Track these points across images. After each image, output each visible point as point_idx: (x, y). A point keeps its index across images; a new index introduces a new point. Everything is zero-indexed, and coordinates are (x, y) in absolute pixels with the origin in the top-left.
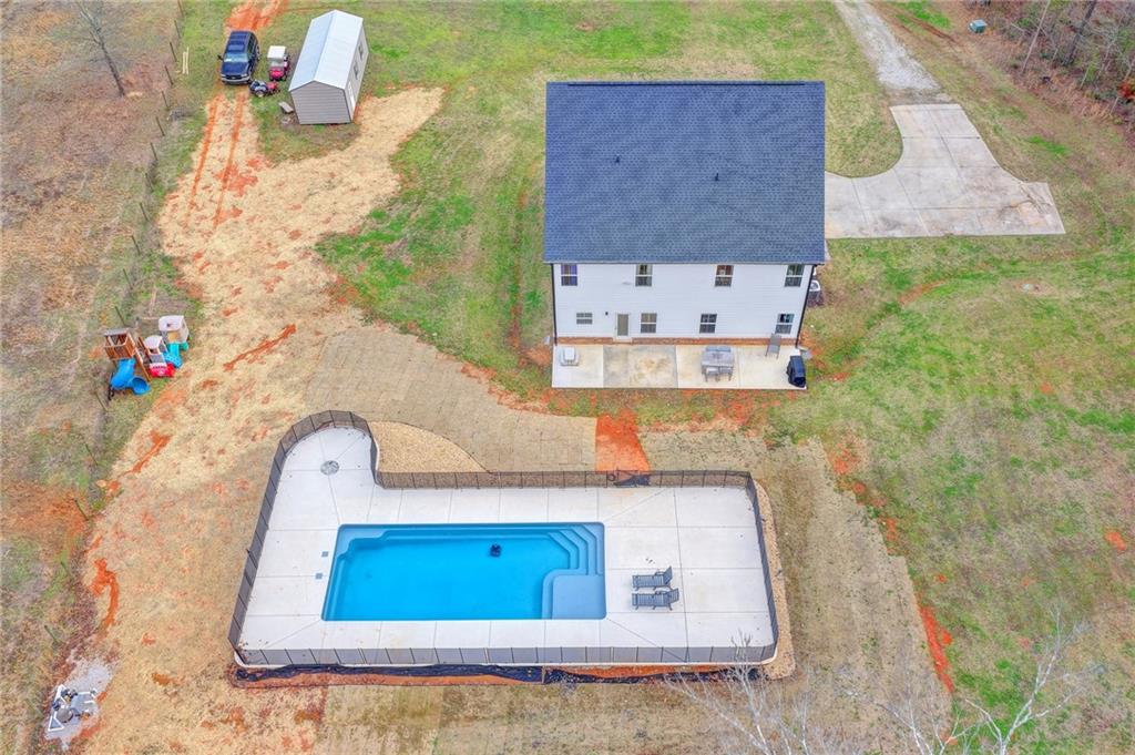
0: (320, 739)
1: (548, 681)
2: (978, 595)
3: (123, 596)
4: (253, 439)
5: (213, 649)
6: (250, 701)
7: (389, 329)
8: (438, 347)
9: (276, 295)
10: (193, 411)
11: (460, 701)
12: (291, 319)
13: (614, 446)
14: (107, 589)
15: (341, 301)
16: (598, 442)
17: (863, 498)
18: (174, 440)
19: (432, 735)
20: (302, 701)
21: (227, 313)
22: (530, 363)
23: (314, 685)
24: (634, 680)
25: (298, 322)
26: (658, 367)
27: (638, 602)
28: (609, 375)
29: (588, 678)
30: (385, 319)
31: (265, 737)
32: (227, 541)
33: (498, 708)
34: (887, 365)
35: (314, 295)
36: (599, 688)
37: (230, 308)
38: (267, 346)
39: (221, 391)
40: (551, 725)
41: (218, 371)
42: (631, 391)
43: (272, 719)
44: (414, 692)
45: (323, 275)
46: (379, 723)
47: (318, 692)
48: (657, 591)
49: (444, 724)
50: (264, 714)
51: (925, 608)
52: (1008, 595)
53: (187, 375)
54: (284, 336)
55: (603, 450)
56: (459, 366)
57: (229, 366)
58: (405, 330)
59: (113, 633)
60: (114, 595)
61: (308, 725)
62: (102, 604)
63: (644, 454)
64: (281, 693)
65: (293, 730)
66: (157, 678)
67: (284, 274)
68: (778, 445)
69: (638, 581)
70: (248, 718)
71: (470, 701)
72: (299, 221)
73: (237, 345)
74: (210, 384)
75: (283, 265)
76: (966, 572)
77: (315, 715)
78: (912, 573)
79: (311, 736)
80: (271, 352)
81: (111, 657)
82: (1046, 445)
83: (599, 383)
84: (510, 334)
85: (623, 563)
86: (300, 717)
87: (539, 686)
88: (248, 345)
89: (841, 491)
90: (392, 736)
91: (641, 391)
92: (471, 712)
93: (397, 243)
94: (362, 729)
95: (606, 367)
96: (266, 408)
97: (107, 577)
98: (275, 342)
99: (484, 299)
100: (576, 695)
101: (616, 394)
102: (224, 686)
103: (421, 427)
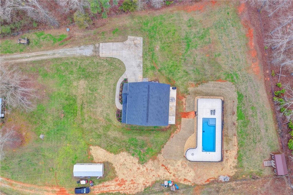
0: (230, 150)
1: (223, 125)
2: (215, 74)
3: (211, 177)
4: (186, 166)
5: (219, 164)
6: (225, 158)
7: (163, 150)
8: (166, 142)
9: (154, 169)
10: (179, 176)
11: (226, 135)
12: (160, 166)
13: (189, 116)
14: (210, 180)
15: (156, 158)
16: (188, 118)
17: (199, 84)
18: (185, 178)
19: (229, 138)
20: (225, 153)
21: (159, 176)
22: (170, 127)
23: (223, 152)
24: (223, 115)
25: (161, 164)
26: (171, 108)
27: (214, 114)
28: (173, 116)
29: (223, 120)
30: (160, 150)
31: (229, 156)
32: (203, 166)
33: (227, 131)
34: (173, 75)
35: (155, 163)
36: (225, 119)
37: (158, 176)
38: (166, 168)
39: (176, 173)
40: (229, 125)
41: (171, 175)
42: (176, 113)
43: (227, 156)
44: (224, 140)
45: (150, 162)
46: (228, 143)
47: (224, 151)
48: (213, 112)
49: (228, 136)
50: (227, 157)
51: (216, 81)
52: (215, 71)
53: (172, 179)
54: (164, 166)
55: (189, 117)
56: (171, 138)
57: (170, 173)
58: (163, 147)
59: (216, 177)
60: (210, 179)
61: (228, 152)
62: (212, 180)
63: (190, 112)
64: (224, 155)
65: (228, 153)
66: (222, 170)
67: (149, 168)
68: (189, 93)
69: (211, 114)
70: (227, 158)
71: (225, 134)
72: (135, 168)
73: (166, 173)
74: (174, 175)
75: (147, 169)
76: (211, 75)
77: (227, 151)
78: (211, 81)
79: (229, 151)
80: (168, 167)
81: (219, 176)
82: (191, 58)
83: (174, 117)
84: (163, 130)
85: (209, 116)
86: (227, 153)
87: (224, 126)
88: (166, 171)
89: (198, 87)
90: (229, 142)
91: (176, 111)
92: (227, 134)
93: (141, 151)
94: (229, 145)
95: (171, 116)
96: (180, 166)
97: (208, 180)
98: (165, 167)
99: (155, 135)
100: (225, 122)
101: (177, 115)
102: (223, 162)
103: (185, 143)
